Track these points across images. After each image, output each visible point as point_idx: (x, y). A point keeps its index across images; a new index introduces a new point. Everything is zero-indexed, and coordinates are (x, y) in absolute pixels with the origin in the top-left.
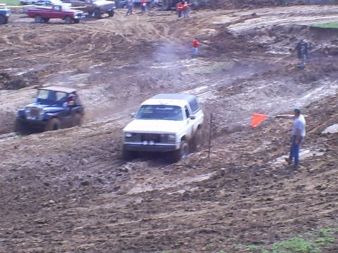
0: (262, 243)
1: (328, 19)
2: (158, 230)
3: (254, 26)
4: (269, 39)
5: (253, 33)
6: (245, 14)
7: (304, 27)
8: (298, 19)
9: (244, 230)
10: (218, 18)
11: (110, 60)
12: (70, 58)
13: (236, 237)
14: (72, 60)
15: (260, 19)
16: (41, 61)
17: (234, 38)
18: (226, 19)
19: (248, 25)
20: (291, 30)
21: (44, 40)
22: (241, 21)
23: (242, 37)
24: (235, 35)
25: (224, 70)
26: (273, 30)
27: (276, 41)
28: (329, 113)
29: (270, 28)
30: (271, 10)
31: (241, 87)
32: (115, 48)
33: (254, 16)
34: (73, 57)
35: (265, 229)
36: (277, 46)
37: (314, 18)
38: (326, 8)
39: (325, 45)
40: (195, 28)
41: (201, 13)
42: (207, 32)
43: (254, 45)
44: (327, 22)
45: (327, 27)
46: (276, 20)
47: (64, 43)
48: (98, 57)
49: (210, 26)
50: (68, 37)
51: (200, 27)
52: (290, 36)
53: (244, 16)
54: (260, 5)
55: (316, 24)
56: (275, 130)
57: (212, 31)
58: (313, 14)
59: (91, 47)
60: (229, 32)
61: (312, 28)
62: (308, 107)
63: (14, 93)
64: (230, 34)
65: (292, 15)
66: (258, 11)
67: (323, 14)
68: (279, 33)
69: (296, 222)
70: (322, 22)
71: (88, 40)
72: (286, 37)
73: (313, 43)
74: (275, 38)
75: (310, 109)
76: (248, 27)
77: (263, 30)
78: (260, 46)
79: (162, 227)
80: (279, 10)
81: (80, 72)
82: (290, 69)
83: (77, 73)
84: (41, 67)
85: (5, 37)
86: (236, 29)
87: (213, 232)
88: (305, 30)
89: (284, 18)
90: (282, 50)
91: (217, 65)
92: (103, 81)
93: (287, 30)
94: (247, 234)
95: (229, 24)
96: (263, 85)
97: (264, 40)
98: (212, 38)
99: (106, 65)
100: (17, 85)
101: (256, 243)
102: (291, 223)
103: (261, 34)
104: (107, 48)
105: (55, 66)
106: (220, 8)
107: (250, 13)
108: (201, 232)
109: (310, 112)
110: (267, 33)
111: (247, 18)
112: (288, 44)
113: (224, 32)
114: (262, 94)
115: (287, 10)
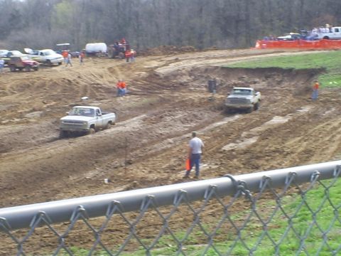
0: (153, 237)
1: (235, 61)
2: (74, 231)
3: (177, 68)
4: (189, 78)
5: (175, 75)
6: (170, 59)
7: (217, 67)
8: (211, 61)
9: (141, 228)
10: (148, 63)
11: (60, 100)
12: (28, 100)
14: (30, 101)
15: (181, 63)
17: (161, 79)
18: (154, 64)
19: (172, 67)
20: (206, 70)
22: (167, 65)
23: (167, 78)
24: (161, 76)
25: (151, 104)
26: (192, 71)
27: (194, 80)
28: (228, 135)
29: (189, 70)
30: (190, 55)
31: (161, 117)
32: (65, 90)
33: (177, 60)
34: (30, 99)
35: (158, 226)
36: (195, 84)
37: (224, 60)
38: (234, 52)
39: (234, 81)
40: (130, 72)
42: (139, 75)
43: (176, 83)
44: (235, 63)
45: (235, 66)
46: (194, 63)
49: (142, 70)
50: (27, 82)
51: (133, 71)
52: (205, 75)
53: (168, 61)
54: (182, 51)
55: (225, 65)
56: (182, 150)
57: (144, 74)
58: (224, 57)
60: (157, 73)
61: (223, 68)
62: (212, 131)
64: (157, 75)
65: (207, 58)
66: (180, 56)
67: (233, 57)
68: (196, 73)
69: (185, 220)
70: (230, 63)
72: (202, 76)
73: (224, 80)
74: (193, 77)
75: (214, 132)
76: (172, 70)
77: (184, 71)
78: (181, 84)
79: (77, 228)
80: (197, 55)
81: (34, 110)
82: (203, 101)
83: (31, 111)
86: (162, 71)
87: (117, 230)
88: (216, 70)
89: (201, 61)
90: (199, 87)
91: (145, 100)
93: (203, 71)
94: (143, 231)
95: (157, 67)
96: (180, 115)
97: (185, 79)
98: (144, 79)
99: (56, 104)
101: (148, 238)
102: (181, 221)
103: (182, 75)
105: (16, 106)
106: (150, 55)
107: (173, 58)
108: (106, 231)
109: (213, 135)
110: (187, 73)
111: (171, 62)
112: (203, 82)
113: (153, 75)
114: (179, 122)
115: (203, 54)
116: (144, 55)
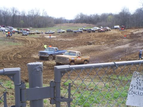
5: (138, 34)
10: (131, 31)
11: (109, 39)
12: (101, 39)
13: (127, 72)
16: (95, 40)
17: (134, 35)
18: (133, 31)
19: (137, 32)
21: (96, 36)
22: (136, 31)
23: (136, 34)
25: (132, 41)
29: (141, 33)
30: (142, 29)
32: (110, 37)
33: (138, 30)
40: (126, 33)
41: (128, 30)
47: (100, 36)
48: (106, 39)
49: (129, 32)
54: (140, 28)
59: (105, 37)
63: (89, 46)
66: (139, 29)
71: (105, 36)
74: (142, 35)
78: (139, 36)
81: (103, 42)
84: (95, 41)
85: (89, 35)
86: (134, 33)
91: (130, 40)
92: (107, 43)
96: (139, 44)
97: (140, 35)
98: (130, 35)
100: (90, 44)
104: (109, 37)
105: (98, 41)
106: (132, 29)
107: (137, 30)
111: (137, 31)
113: (132, 33)
114: (139, 46)
116: (130, 29)
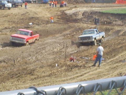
1: (106, 9)
3: (76, 11)
4: (82, 17)
7: (97, 12)
8: (94, 9)
15: (78, 8)
20: (91, 13)
24: (68, 15)
25: (65, 29)
26: (84, 13)
27: (85, 18)
29: (82, 12)
36: (85, 20)
37: (100, 9)
38: (105, 4)
39: (105, 19)
42: (57, 13)
43: (76, 19)
45: (106, 12)
46: (85, 9)
49: (58, 11)
52: (91, 16)
53: (72, 7)
54: (78, 3)
55: (101, 11)
57: (59, 13)
58: (100, 7)
60: (66, 13)
61: (100, 13)
65: (92, 7)
67: (104, 7)
68: (86, 14)
70: (104, 10)
73: (100, 19)
74: (84, 16)
76: (73, 12)
77: (80, 13)
78: (79, 20)
80: (86, 5)
86: (68, 12)
88: (96, 14)
89: (88, 8)
90: (87, 21)
95: (66, 10)
97: (80, 17)
103: (79, 15)
107: (74, 6)
113: (63, 13)
115: (89, 5)
